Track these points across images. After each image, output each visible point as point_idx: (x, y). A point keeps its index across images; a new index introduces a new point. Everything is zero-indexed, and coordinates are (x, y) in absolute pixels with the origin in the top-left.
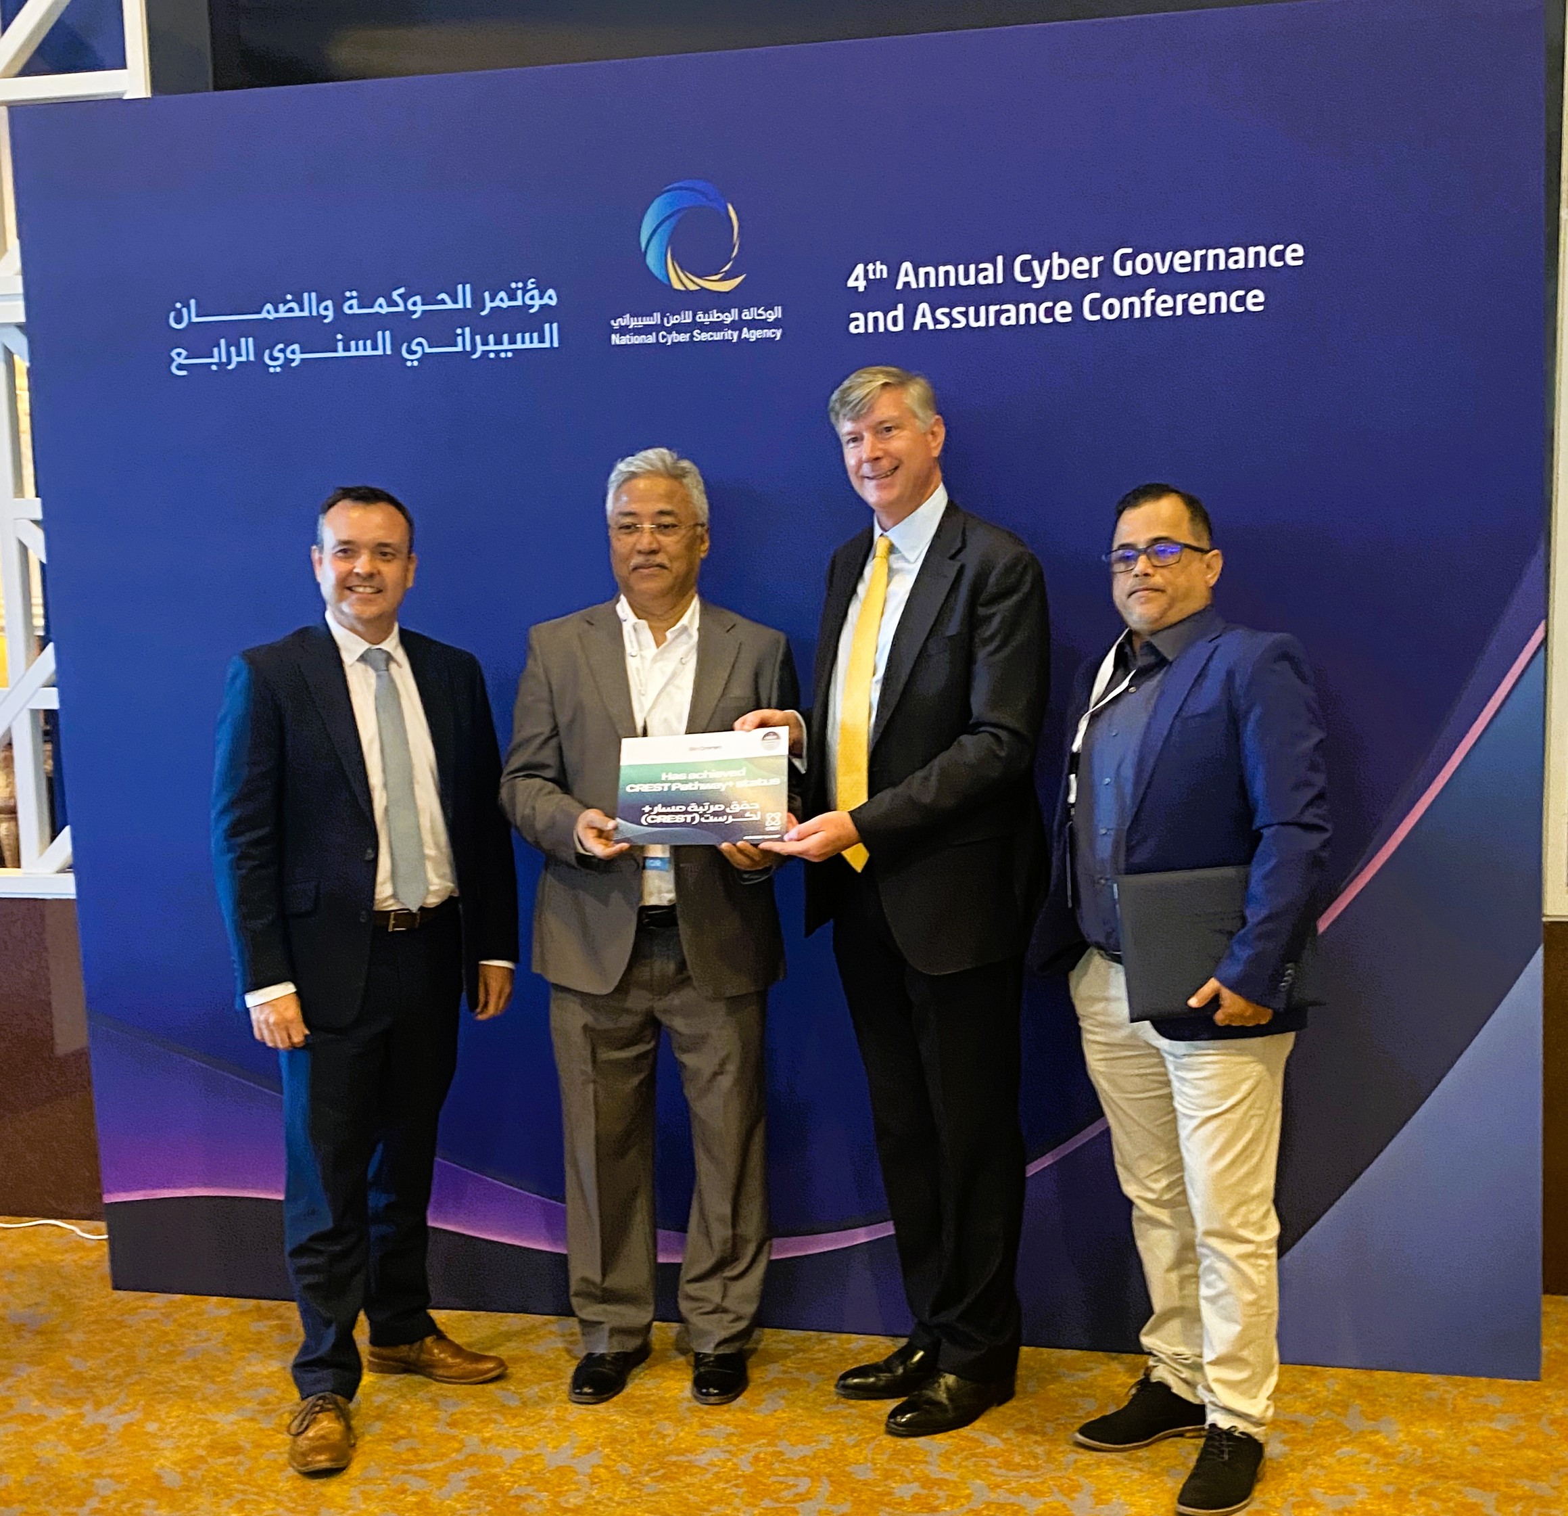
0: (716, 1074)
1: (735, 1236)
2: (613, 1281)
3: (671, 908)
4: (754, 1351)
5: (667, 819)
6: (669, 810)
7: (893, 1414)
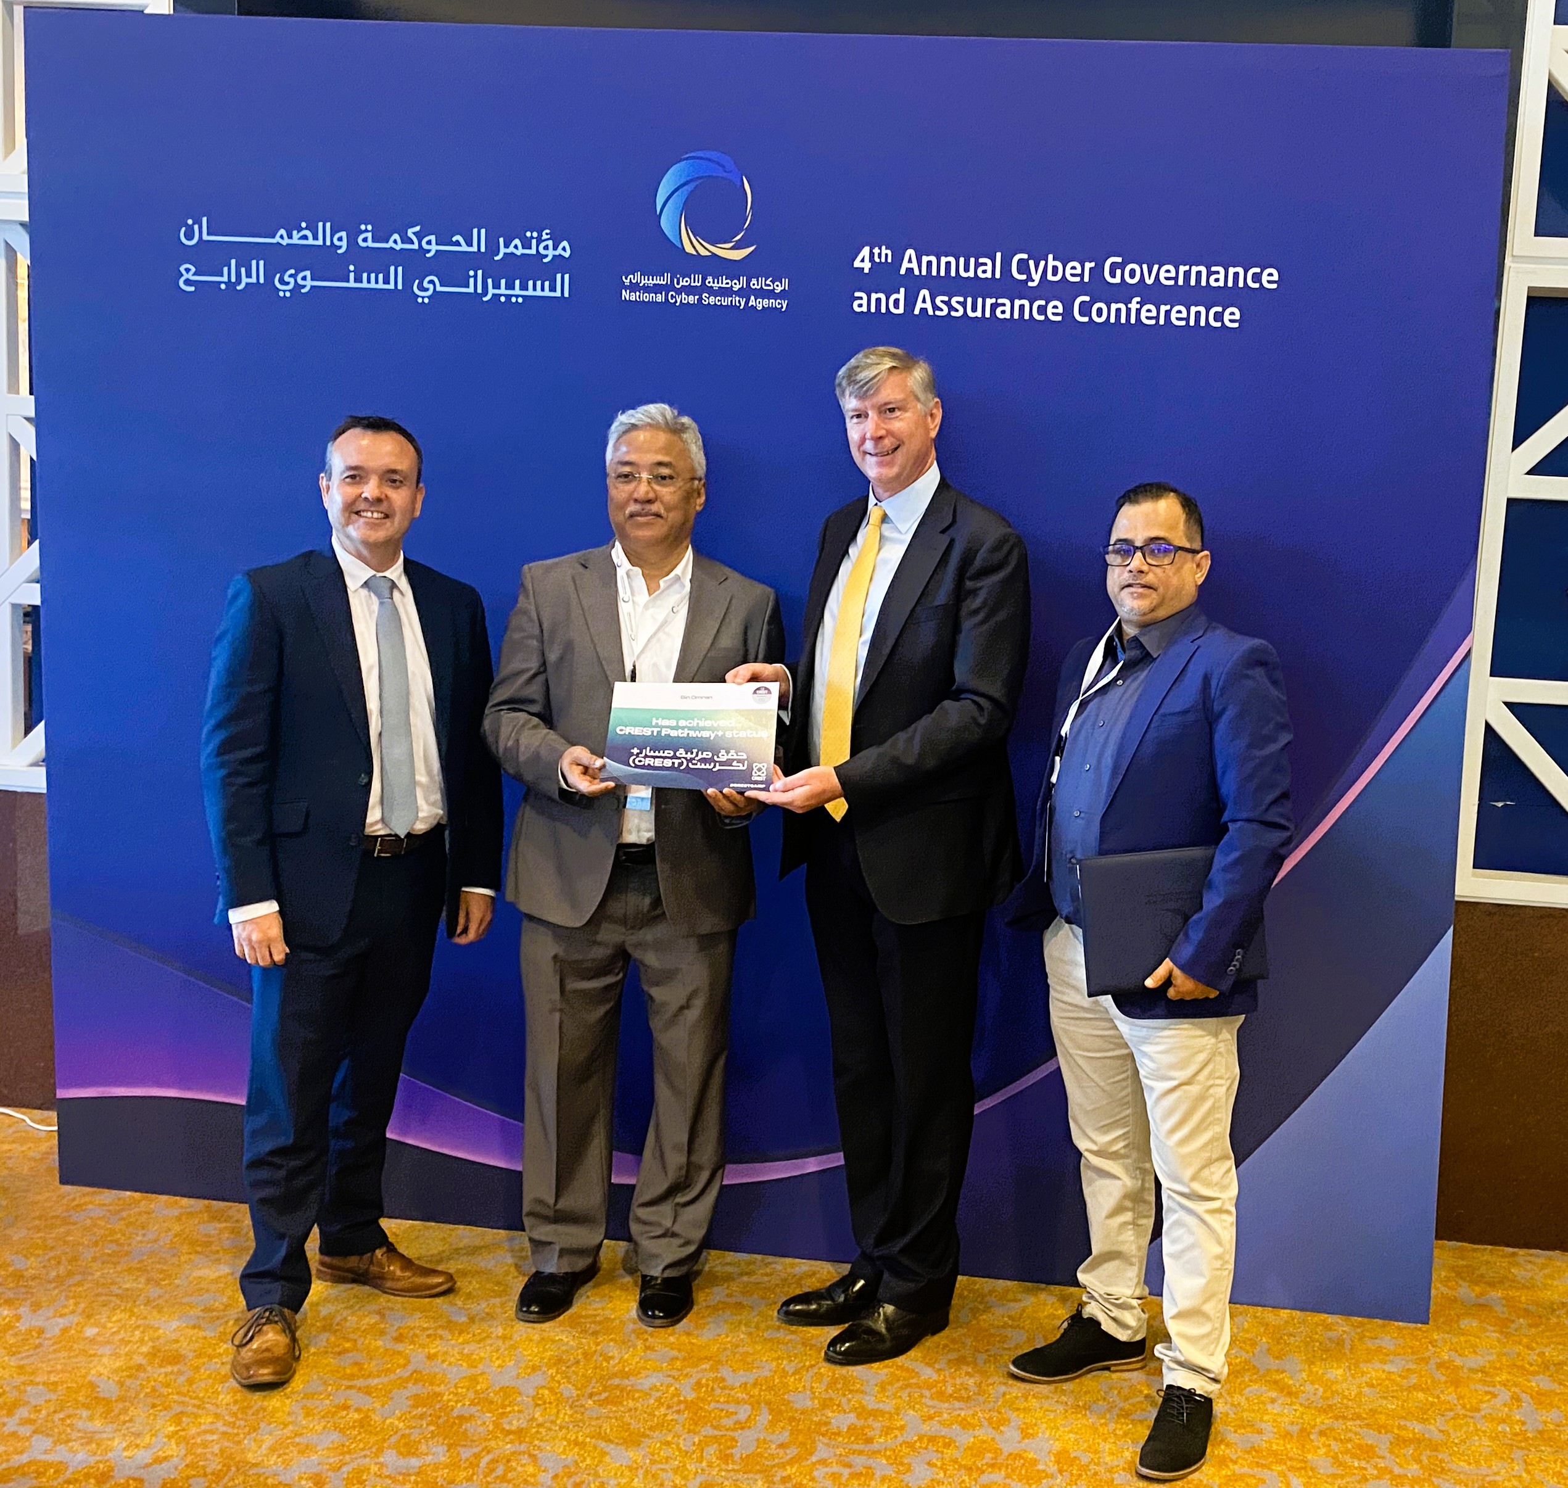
0: (682, 1008)
1: (689, 1163)
2: (565, 1204)
3: (649, 847)
4: (698, 1273)
5: (658, 763)
6: (657, 754)
7: (833, 1343)
